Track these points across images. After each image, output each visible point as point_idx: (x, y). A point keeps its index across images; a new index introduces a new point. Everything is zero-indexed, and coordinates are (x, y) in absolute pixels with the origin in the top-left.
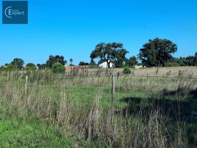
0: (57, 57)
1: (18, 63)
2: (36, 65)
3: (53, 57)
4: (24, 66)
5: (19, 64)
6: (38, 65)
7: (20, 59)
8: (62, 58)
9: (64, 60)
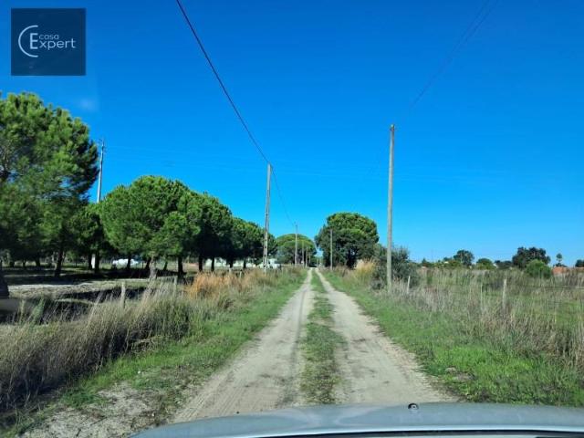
0: (533, 250)
1: (463, 258)
2: (493, 261)
3: (526, 250)
4: (474, 262)
5: (465, 259)
6: (498, 262)
7: (466, 252)
8: (543, 252)
9: (546, 255)
